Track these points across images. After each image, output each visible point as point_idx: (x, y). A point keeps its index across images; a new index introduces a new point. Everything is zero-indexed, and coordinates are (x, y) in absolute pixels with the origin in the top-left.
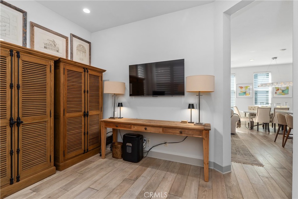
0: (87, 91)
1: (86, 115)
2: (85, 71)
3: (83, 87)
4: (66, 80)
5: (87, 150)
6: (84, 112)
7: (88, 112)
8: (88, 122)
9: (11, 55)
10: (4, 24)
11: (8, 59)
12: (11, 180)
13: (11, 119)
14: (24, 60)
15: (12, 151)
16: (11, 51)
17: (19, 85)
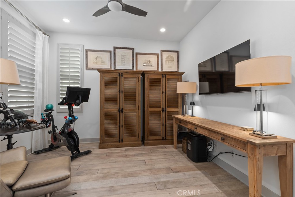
0: (165, 92)
1: (164, 110)
2: (163, 77)
3: (162, 89)
4: (148, 85)
5: (166, 138)
6: (163, 108)
7: (166, 108)
8: (166, 117)
9: (119, 76)
10: (124, 59)
11: (118, 78)
12: (119, 140)
13: (119, 109)
14: (125, 77)
15: (119, 125)
16: (119, 74)
17: (122, 91)
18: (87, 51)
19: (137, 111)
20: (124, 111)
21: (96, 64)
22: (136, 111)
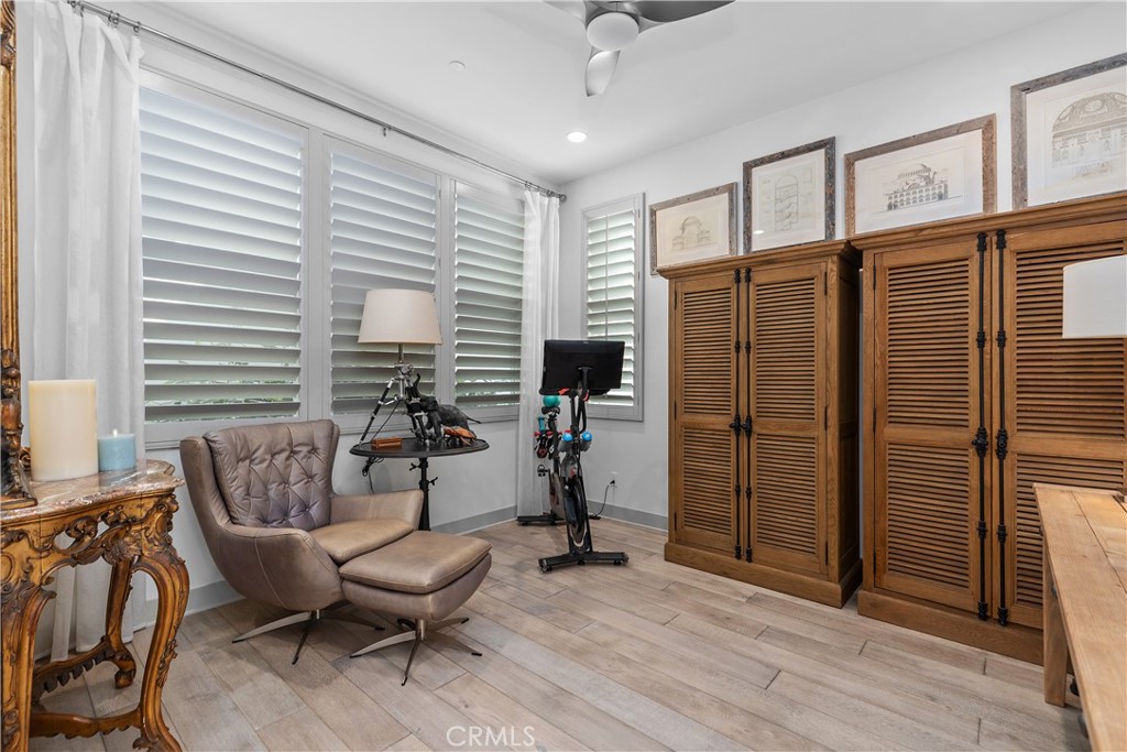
1: (990, 444)
2: (982, 248)
3: (972, 321)
4: (882, 305)
5: (1004, 612)
6: (981, 430)
7: (1003, 435)
9: (738, 281)
10: (787, 202)
11: (734, 291)
12: (738, 549)
13: (738, 418)
14: (759, 282)
15: (738, 487)
16: (738, 272)
17: (748, 343)
18: (653, 213)
19: (818, 432)
20: (756, 428)
21: (682, 249)
22: (815, 434)
